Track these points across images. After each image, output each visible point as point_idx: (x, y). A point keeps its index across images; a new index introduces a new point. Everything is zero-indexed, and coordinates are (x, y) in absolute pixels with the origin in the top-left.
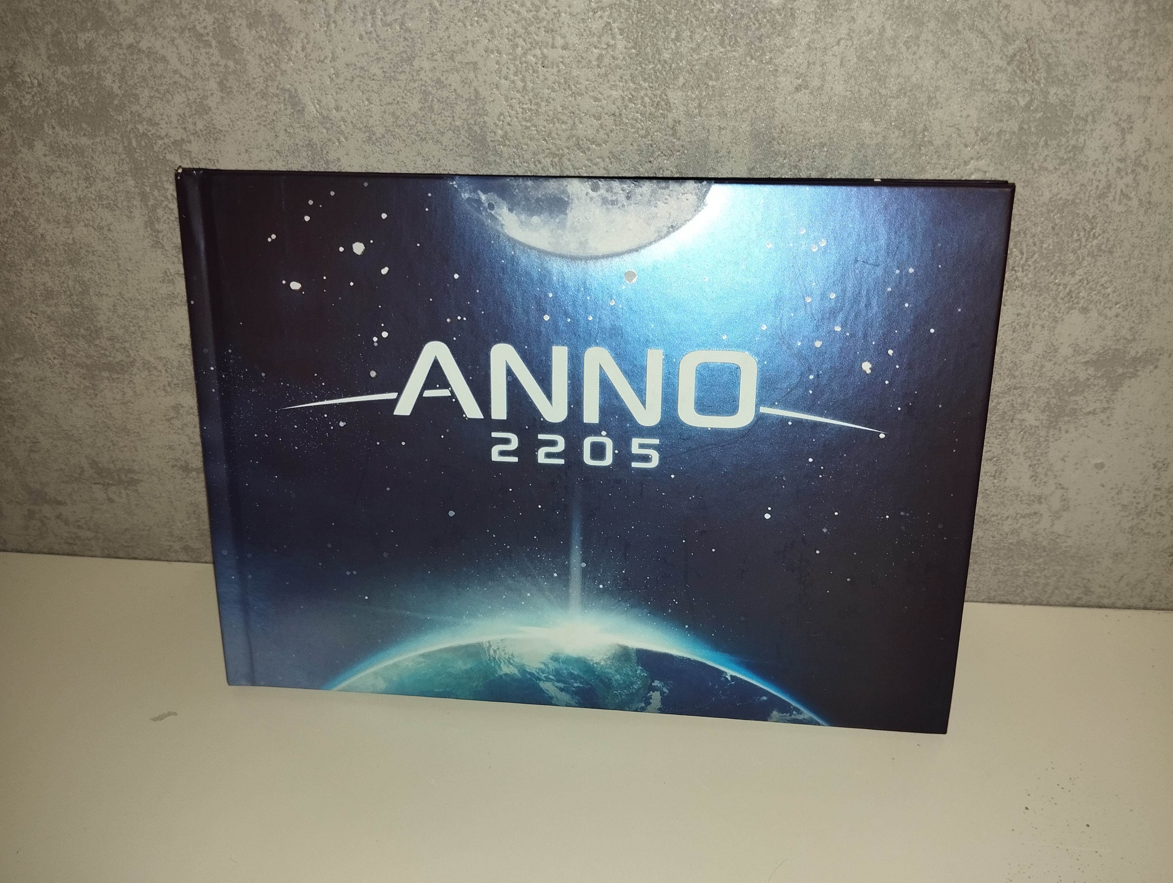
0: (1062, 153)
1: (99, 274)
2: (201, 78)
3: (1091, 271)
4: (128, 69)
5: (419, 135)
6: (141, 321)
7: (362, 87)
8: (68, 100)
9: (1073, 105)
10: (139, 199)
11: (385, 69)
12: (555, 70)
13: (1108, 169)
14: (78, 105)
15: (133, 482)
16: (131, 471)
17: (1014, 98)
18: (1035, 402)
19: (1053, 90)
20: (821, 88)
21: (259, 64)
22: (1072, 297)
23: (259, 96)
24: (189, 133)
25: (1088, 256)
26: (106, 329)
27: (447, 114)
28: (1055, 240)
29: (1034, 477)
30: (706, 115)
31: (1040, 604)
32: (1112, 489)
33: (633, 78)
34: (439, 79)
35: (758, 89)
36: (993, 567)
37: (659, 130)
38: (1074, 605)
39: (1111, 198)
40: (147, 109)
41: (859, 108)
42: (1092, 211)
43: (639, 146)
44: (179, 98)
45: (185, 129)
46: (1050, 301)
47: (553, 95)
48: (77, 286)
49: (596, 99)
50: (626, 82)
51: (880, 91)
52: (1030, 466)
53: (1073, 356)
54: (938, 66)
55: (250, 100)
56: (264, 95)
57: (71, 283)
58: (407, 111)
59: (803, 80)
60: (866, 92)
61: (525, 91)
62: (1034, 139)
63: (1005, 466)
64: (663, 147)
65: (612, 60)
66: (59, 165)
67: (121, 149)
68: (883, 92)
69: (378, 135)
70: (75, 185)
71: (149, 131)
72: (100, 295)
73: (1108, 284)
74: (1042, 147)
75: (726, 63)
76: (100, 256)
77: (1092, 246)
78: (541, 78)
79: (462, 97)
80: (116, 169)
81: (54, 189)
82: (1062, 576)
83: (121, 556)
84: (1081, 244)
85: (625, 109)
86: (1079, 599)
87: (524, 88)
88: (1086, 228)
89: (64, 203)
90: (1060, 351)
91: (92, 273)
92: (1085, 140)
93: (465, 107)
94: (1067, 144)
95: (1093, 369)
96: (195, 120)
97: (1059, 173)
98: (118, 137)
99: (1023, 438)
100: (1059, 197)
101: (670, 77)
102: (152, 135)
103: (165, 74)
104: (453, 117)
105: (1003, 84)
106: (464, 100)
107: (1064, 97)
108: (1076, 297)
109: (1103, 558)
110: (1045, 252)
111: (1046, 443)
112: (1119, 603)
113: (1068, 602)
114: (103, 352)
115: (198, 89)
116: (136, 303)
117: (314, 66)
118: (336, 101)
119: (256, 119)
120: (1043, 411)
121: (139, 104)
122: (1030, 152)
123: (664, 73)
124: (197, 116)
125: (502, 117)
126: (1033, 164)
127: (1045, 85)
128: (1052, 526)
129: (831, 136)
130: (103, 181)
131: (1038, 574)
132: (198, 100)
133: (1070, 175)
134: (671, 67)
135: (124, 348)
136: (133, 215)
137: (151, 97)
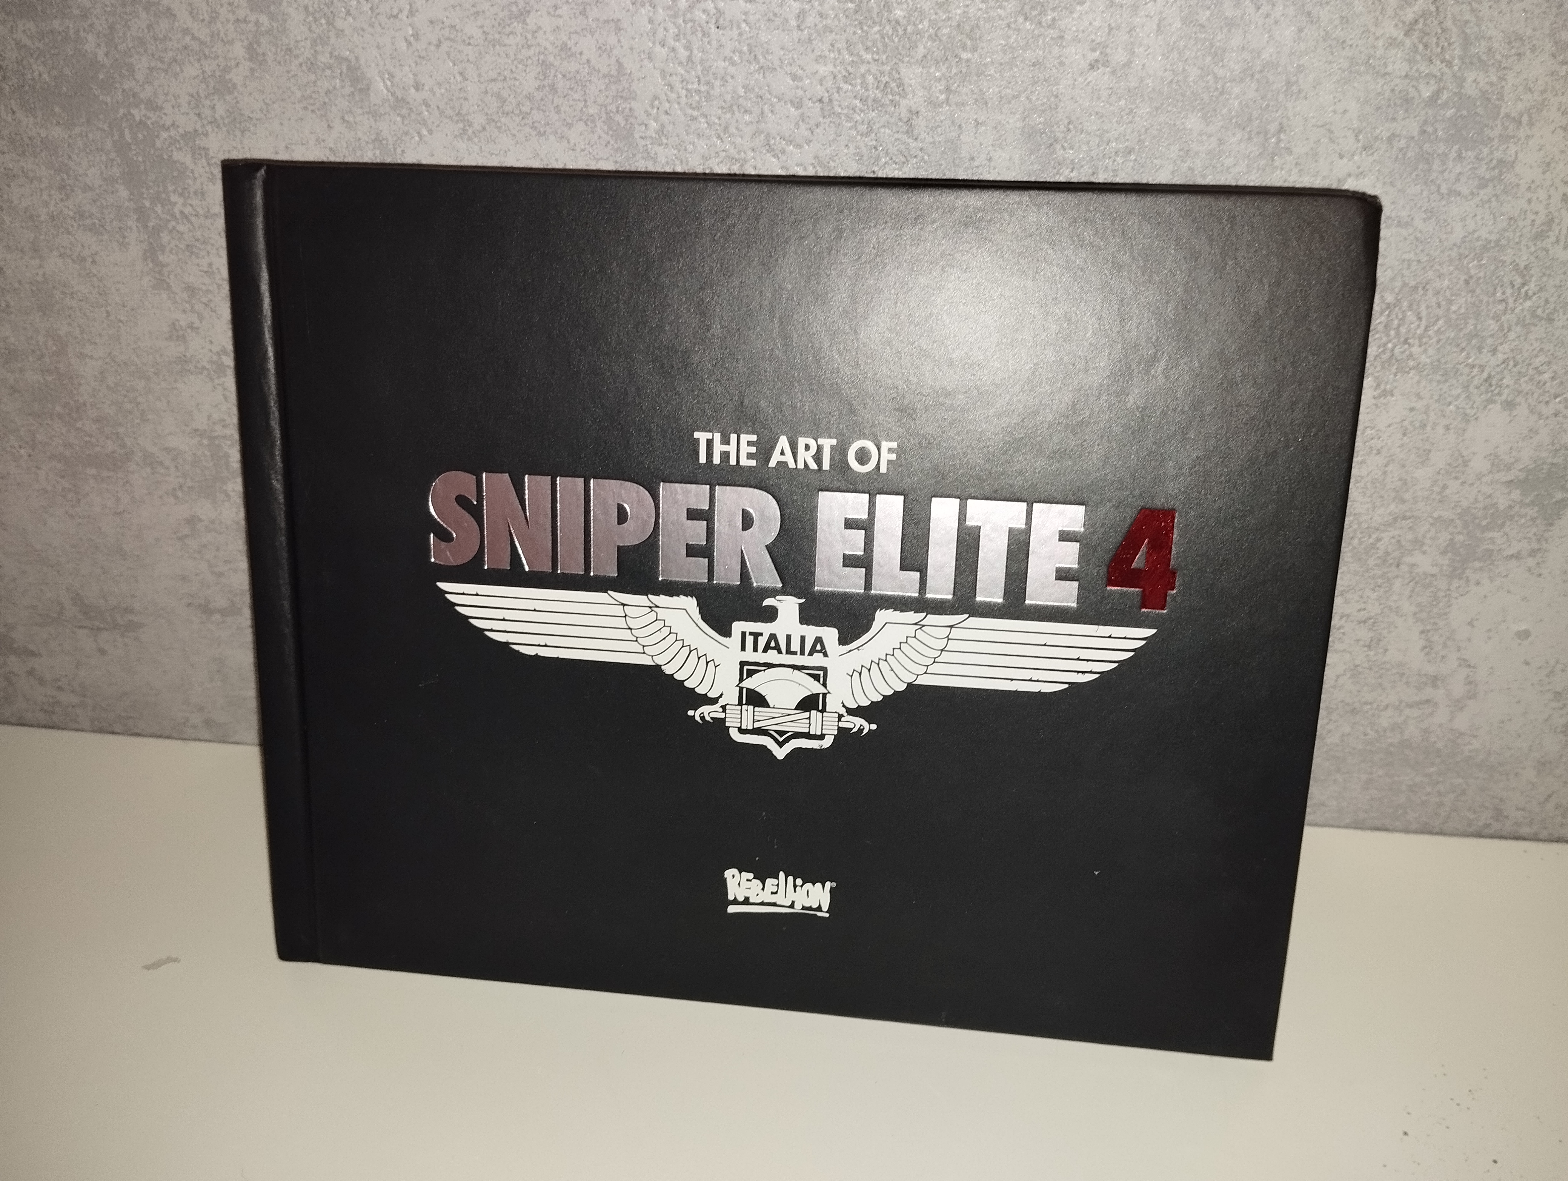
0: (1482, 171)
1: (79, 326)
2: (222, 40)
3: (1520, 347)
4: (118, 26)
5: (536, 128)
6: (140, 395)
7: (452, 55)
8: (33, 72)
9: (1501, 98)
10: (135, 217)
11: (485, 29)
12: (735, 33)
13: (1550, 196)
14: (48, 80)
15: (132, 627)
16: (129, 610)
17: (1413, 86)
18: (1433, 539)
19: (1471, 76)
20: (1128, 64)
21: (305, 21)
22: (1491, 385)
23: (304, 68)
24: (205, 122)
25: (1516, 325)
26: (92, 405)
27: (576, 96)
28: (1469, 300)
29: (1428, 648)
30: (957, 104)
31: (1430, 833)
32: (1540, 668)
33: (849, 45)
34: (565, 44)
35: (1034, 65)
36: (1364, 777)
37: (887, 125)
38: (1480, 835)
39: (1553, 239)
40: (146, 86)
41: (1183, 95)
42: (1525, 258)
43: (857, 147)
44: (191, 70)
45: (199, 115)
46: (1459, 391)
47: (732, 70)
48: (50, 343)
49: (795, 77)
50: (839, 51)
51: (1216, 71)
52: (1422, 632)
53: (1490, 472)
54: (1303, 34)
55: (292, 73)
56: (311, 66)
57: (41, 339)
58: (519, 91)
59: (1101, 53)
60: (1194, 73)
61: (690, 64)
62: (1442, 148)
63: (1385, 632)
64: (893, 150)
65: (818, 19)
66: (22, 167)
67: (109, 144)
68: (1220, 73)
69: (476, 126)
70: (45, 197)
71: (149, 118)
72: (82, 356)
73: (1545, 367)
74: (1454, 159)
75: (987, 25)
76: (81, 301)
77: (1523, 310)
78: (714, 43)
79: (599, 72)
80: (102, 173)
81: (16, 202)
82: (1464, 793)
83: (118, 730)
84: (1506, 308)
85: (838, 92)
86: (1487, 826)
87: (690, 59)
88: (1515, 283)
89: (30, 223)
90: (1471, 464)
91: (69, 324)
92: (1516, 152)
93: (603, 87)
94: (1490, 157)
95: (1518, 492)
96: (214, 102)
97: (1477, 200)
98: (105, 127)
99: (1413, 591)
100: (1476, 235)
101: (903, 46)
102: (153, 124)
103: (170, 35)
104: (585, 101)
105: (1397, 64)
106: (601, 75)
107: (1487, 87)
108: (1498, 386)
109: (1524, 768)
110: (1454, 316)
111: (1447, 599)
112: (1544, 834)
113: (1471, 830)
114: (87, 439)
115: (217, 57)
116: (132, 368)
117: (383, 24)
118: (415, 75)
119: (300, 102)
120: (1444, 553)
121: (134, 79)
122: (1435, 167)
123: (896, 40)
124: (216, 97)
125: (657, 102)
126: (1439, 186)
127: (1460, 68)
128: (1451, 720)
129: (1142, 137)
130: (84, 191)
131: (1428, 789)
132: (218, 73)
133: (1494, 204)
134: (905, 30)
135: (118, 434)
136: (127, 240)
137: (151, 69)
